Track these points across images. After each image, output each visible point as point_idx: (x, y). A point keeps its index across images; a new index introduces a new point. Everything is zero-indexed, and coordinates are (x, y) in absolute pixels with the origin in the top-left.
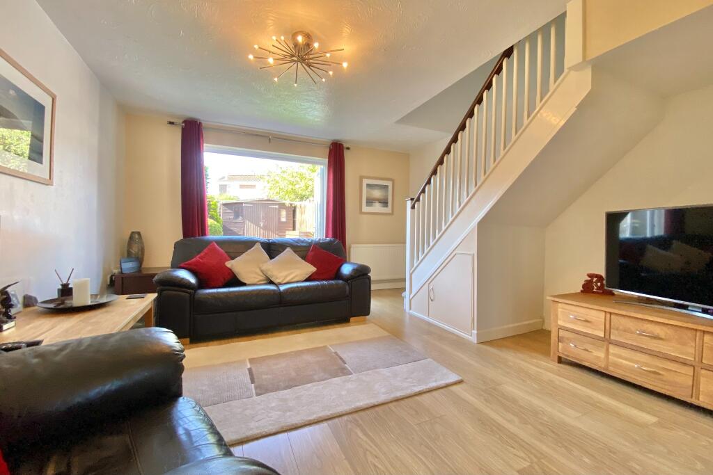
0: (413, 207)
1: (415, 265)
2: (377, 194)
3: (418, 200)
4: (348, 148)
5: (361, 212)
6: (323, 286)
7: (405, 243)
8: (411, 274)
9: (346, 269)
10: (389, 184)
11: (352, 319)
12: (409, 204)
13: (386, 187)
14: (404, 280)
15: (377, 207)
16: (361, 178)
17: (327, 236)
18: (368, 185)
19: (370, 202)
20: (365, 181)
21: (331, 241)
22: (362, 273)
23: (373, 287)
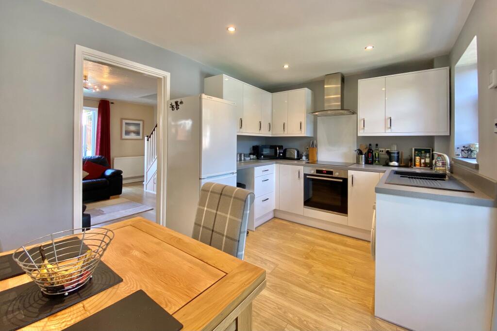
0: (148, 140)
1: (149, 167)
2: (132, 128)
3: (150, 137)
4: (112, 103)
5: (122, 139)
6: (93, 182)
7: (144, 155)
8: (147, 173)
9: (108, 172)
10: (141, 123)
11: (111, 197)
12: (146, 138)
13: (139, 124)
14: (143, 176)
15: (133, 136)
16: (122, 119)
17: (96, 154)
18: (127, 124)
19: (127, 133)
20: (124, 121)
21: (99, 157)
22: (118, 174)
23: (124, 182)
